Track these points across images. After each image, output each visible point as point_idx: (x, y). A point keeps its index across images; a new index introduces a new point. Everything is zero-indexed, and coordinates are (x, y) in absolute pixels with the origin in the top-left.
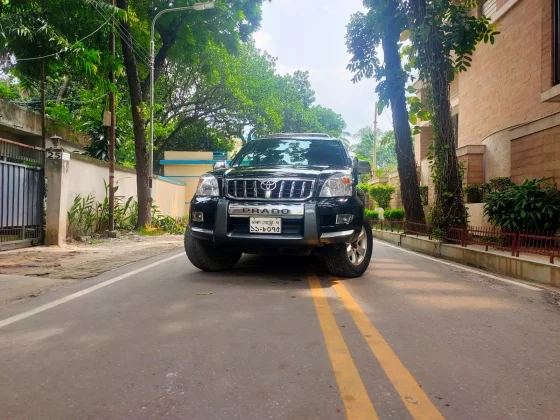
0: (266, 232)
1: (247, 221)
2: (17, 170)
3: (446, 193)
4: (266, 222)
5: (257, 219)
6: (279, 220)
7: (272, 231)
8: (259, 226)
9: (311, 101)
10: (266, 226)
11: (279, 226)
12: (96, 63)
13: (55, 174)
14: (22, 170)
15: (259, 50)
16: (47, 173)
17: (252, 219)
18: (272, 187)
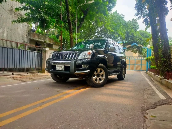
0: (60, 70)
1: (55, 66)
2: (34, 53)
3: (163, 59)
4: (60, 67)
5: (58, 66)
6: (64, 66)
7: (62, 70)
8: (58, 68)
9: (138, 29)
10: (60, 68)
11: (64, 68)
12: (55, 23)
13: (45, 54)
14: (35, 53)
15: (119, 13)
16: (43, 54)
17: (57, 66)
18: (65, 55)
